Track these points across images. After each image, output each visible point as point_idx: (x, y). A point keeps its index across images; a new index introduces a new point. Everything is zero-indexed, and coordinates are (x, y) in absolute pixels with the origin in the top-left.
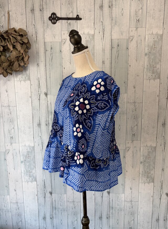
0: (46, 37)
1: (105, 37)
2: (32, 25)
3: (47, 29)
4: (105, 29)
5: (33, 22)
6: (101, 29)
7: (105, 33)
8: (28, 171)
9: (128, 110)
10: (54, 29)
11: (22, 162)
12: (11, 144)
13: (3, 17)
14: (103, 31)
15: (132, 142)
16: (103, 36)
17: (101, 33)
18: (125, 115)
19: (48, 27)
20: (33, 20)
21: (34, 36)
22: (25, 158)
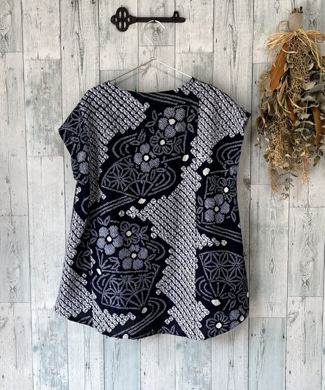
0: (104, 59)
1: (237, 59)
2: (74, 33)
3: (106, 43)
4: (238, 41)
5: (76, 28)
6: (230, 42)
7: (239, 50)
8: (48, 371)
9: (292, 224)
10: (122, 42)
11: (35, 348)
12: (12, 305)
13: (9, 16)
14: (233, 45)
15: (302, 301)
16: (232, 56)
17: (228, 50)
18: (285, 234)
19: (108, 37)
20: (76, 24)
21: (75, 57)
22: (42, 338)
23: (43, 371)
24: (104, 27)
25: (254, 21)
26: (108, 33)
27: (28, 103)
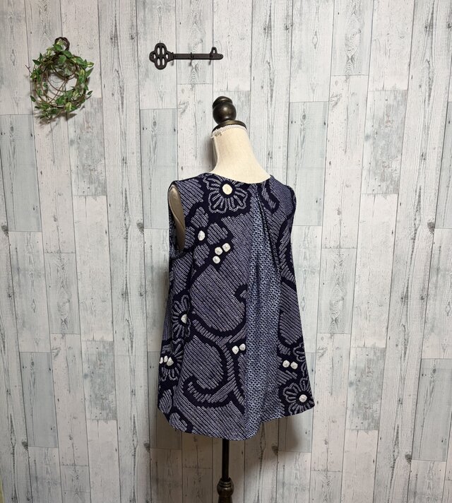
0: (143, 97)
1: (273, 99)
2: (114, 70)
3: (145, 81)
4: (276, 79)
5: (116, 64)
6: (267, 80)
7: (276, 88)
8: (98, 396)
9: (324, 265)
10: (160, 80)
11: (86, 376)
12: (63, 336)
14: (270, 83)
15: (331, 338)
16: (269, 95)
17: (265, 88)
18: (317, 274)
19: (147, 75)
20: (116, 60)
21: (116, 95)
22: (92, 367)
23: (93, 396)
24: (142, 64)
25: (291, 57)
26: (147, 70)
27: (72, 142)
